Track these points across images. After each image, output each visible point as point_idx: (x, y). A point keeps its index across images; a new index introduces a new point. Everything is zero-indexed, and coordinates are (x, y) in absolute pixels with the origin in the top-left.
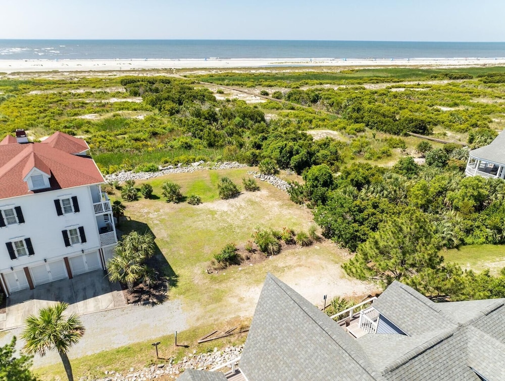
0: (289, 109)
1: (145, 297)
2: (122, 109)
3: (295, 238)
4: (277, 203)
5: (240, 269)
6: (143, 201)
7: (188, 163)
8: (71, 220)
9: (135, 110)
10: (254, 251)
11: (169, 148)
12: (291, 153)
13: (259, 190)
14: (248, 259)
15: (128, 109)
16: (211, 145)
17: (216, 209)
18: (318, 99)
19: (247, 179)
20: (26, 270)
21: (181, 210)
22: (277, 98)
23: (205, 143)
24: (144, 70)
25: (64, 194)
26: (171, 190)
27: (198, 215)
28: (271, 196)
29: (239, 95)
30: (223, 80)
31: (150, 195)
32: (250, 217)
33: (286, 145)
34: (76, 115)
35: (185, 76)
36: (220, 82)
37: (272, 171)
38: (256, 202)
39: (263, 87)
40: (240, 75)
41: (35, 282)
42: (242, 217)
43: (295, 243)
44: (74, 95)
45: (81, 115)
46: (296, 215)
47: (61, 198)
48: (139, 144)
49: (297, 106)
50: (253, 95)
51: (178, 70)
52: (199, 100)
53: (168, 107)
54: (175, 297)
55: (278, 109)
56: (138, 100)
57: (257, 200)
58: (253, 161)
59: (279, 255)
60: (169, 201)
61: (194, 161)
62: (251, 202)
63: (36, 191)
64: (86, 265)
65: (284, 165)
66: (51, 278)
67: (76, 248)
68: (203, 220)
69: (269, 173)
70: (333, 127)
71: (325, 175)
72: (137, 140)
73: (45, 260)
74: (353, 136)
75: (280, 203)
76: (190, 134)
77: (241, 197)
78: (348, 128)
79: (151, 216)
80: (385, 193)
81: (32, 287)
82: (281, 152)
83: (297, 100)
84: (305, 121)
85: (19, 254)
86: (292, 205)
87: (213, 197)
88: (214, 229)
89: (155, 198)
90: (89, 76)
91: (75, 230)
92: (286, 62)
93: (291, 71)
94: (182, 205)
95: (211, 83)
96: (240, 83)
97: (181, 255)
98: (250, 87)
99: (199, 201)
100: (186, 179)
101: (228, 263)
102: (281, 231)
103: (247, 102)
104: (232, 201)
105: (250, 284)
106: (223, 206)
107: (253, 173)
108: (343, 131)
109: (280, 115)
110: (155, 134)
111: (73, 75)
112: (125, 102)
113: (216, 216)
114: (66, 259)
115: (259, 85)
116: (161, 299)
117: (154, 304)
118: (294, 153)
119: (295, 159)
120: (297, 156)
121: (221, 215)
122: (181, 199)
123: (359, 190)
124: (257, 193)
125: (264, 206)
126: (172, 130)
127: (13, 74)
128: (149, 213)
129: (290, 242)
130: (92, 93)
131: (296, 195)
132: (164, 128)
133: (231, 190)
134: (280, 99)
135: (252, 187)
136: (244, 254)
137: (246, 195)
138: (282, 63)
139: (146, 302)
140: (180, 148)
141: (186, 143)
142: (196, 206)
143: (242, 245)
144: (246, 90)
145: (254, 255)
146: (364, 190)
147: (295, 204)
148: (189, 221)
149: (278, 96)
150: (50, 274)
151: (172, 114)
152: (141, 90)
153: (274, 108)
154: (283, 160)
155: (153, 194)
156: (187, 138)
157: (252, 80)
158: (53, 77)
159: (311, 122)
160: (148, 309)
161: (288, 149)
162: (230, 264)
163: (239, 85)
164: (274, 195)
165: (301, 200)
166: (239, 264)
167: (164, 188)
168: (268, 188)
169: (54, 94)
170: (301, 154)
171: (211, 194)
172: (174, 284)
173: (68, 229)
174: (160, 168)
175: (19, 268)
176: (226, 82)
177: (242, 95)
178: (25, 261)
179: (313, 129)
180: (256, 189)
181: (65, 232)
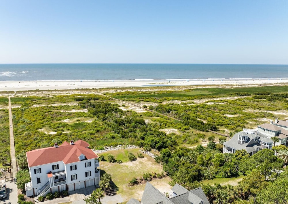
0: (157, 116)
1: (109, 193)
2: (80, 117)
3: (156, 176)
4: (151, 163)
6: (101, 162)
7: (115, 146)
8: (88, 169)
9: (86, 117)
10: (143, 180)
11: (105, 138)
12: (156, 143)
14: (141, 182)
15: (82, 117)
16: (123, 137)
17: (128, 165)
18: (170, 111)
19: (139, 153)
20: (74, 184)
21: (115, 165)
22: (151, 110)
23: (120, 135)
26: (111, 158)
27: (122, 167)
28: (148, 160)
29: (133, 108)
30: (124, 97)
32: (140, 168)
33: (154, 139)
34: (60, 120)
35: (105, 94)
36: (123, 99)
37: (149, 150)
38: (143, 163)
39: (144, 102)
40: (132, 93)
41: (76, 188)
42: (138, 168)
43: (156, 177)
44: (54, 107)
45: (62, 120)
46: (157, 167)
47: (87, 162)
48: (93, 136)
49: (160, 114)
50: (139, 108)
51: (101, 89)
52: (115, 111)
53: (102, 117)
54: (118, 194)
55: (151, 116)
56: (85, 111)
57: (143, 162)
58: (141, 145)
59: (151, 181)
60: (110, 162)
61: (117, 145)
62: (141, 163)
63: (81, 160)
64: (90, 184)
65: (153, 147)
67: (89, 177)
68: (124, 169)
69: (147, 151)
70: (175, 127)
71: (168, 152)
72: (91, 134)
73: (80, 181)
74: (184, 132)
75: (152, 163)
76: (114, 131)
77: (137, 160)
78: (182, 128)
79: (105, 167)
80: (189, 159)
81: (75, 190)
82: (152, 142)
83: (160, 112)
84: (163, 124)
85: (73, 179)
86: (156, 164)
87: (126, 160)
88: (128, 172)
89: (105, 161)
91: (89, 172)
92: (156, 83)
93: (158, 90)
94: (115, 163)
95: (118, 99)
97: (118, 181)
98: (138, 102)
99: (121, 162)
100: (116, 153)
101: (134, 184)
102: (151, 173)
103: (137, 112)
104: (133, 162)
105: (142, 190)
106: (130, 164)
107: (141, 150)
108: (180, 129)
109: (152, 120)
110: (98, 131)
111: (48, 93)
112: (80, 112)
113: (128, 168)
114: (85, 181)
115: (142, 100)
116: (115, 194)
117: (112, 195)
119: (158, 145)
121: (130, 168)
122: (115, 161)
123: (180, 158)
124: (143, 159)
125: (146, 164)
126: (105, 129)
129: (155, 177)
131: (157, 160)
132: (102, 128)
133: (133, 158)
135: (141, 157)
136: (139, 181)
137: (139, 160)
138: (154, 83)
139: (110, 195)
140: (110, 138)
141: (113, 136)
142: (120, 164)
143: (138, 178)
144: (136, 104)
145: (143, 181)
146: (182, 158)
147: (157, 163)
148: (119, 170)
149: (151, 108)
150: (80, 186)
151: (103, 120)
152: (86, 105)
153: (149, 116)
154: (153, 145)
155: (104, 159)
156: (112, 134)
157: (139, 97)
159: (166, 124)
160: (111, 197)
161: (154, 141)
163: (132, 100)
165: (159, 162)
166: (138, 184)
167: (109, 157)
168: (147, 157)
169: (45, 107)
170: (159, 143)
171: (125, 159)
172: (117, 190)
173: (87, 171)
174: (105, 148)
175: (73, 184)
176: (126, 98)
177: (134, 108)
178: (75, 181)
179: (167, 128)
180: (143, 157)
181: (86, 173)
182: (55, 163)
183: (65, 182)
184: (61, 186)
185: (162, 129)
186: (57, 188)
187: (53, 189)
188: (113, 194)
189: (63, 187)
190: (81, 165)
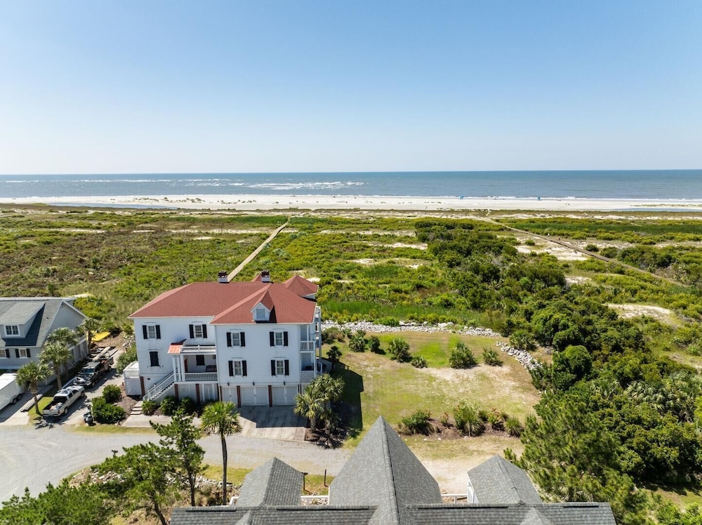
0: (616, 273)
1: (322, 439)
2: (401, 256)
3: (505, 424)
4: (513, 383)
5: (425, 440)
6: (369, 354)
7: (435, 322)
8: (280, 353)
9: (414, 258)
10: (449, 426)
11: (427, 304)
12: (556, 328)
13: (500, 366)
14: (439, 431)
15: (407, 256)
16: (475, 306)
17: (438, 376)
18: (670, 262)
19: (489, 350)
20: (238, 388)
21: (401, 370)
22: (608, 256)
23: (469, 303)
24: (452, 211)
25: (278, 328)
26: (397, 347)
27: (416, 378)
28: (510, 375)
29: (554, 249)
30: (545, 227)
31: (377, 349)
32: (470, 392)
34: (352, 258)
35: (497, 221)
36: (539, 230)
37: (525, 346)
38: (488, 378)
39: (598, 239)
40: (573, 221)
41: (244, 402)
42: (461, 391)
43: (503, 430)
44: (361, 236)
45: (356, 259)
46: (526, 401)
47: (275, 331)
48: (398, 295)
49: (630, 268)
50: (573, 250)
51: (494, 212)
52: (493, 251)
53: (448, 257)
54: (348, 447)
55: (597, 271)
56: (423, 247)
57: (492, 376)
58: (507, 330)
59: (478, 438)
60: (393, 359)
61: (443, 321)
62: (483, 377)
63: (258, 322)
64: (286, 398)
65: (544, 340)
66: (255, 402)
67: (280, 378)
68: (417, 385)
69: (521, 348)
70: (666, 303)
71: (579, 359)
72: (397, 291)
73: (254, 384)
74: (693, 319)
75: (517, 384)
76: (457, 291)
77: (475, 369)
78: (691, 307)
79: (368, 369)
80: (660, 396)
81: (239, 405)
82: (544, 324)
83: (634, 262)
84: (626, 291)
85: (236, 373)
86: (531, 390)
87: (443, 363)
88: (423, 395)
89: (382, 352)
90: (386, 216)
91: (282, 362)
92: (661, 205)
93: (661, 218)
94: (406, 365)
95: (526, 230)
96: (565, 232)
97: (375, 412)
98: (577, 239)
99: (423, 365)
100: (421, 339)
101: (415, 431)
102: (489, 411)
103: (558, 258)
104: (462, 372)
105: (426, 456)
106: (448, 374)
107: (502, 345)
108: (680, 310)
109: (594, 279)
110: (419, 287)
111: (372, 214)
112: (408, 248)
113: (433, 383)
114: (270, 387)
115: (593, 236)
116: (336, 445)
117: (327, 447)
118: (560, 327)
119: (561, 334)
120: (563, 332)
121: (440, 384)
122: (405, 358)
123: (624, 386)
124: (497, 368)
125: (495, 384)
126: (442, 284)
127: (316, 211)
128: (367, 366)
129: (498, 427)
130: (379, 236)
131: (540, 378)
132: (433, 281)
133: (463, 359)
134: (612, 257)
135: (493, 361)
136: (434, 425)
137: (483, 368)
138: (655, 206)
139: (322, 444)
140: (438, 305)
141: (447, 301)
142: (419, 370)
143: (437, 417)
144: (568, 243)
145: (448, 430)
146: (630, 388)
147: (535, 389)
148: (402, 383)
149: (610, 254)
150: (255, 398)
151: (451, 266)
152: (431, 236)
153: (591, 270)
154: (546, 334)
155: (379, 348)
156: (451, 295)
157: (586, 229)
158: (350, 216)
159: (634, 292)
160: (321, 450)
161: (552, 321)
162: (418, 433)
163: (563, 235)
164: (514, 375)
165: (544, 384)
166: (427, 435)
167: (392, 344)
168: (513, 365)
169: (342, 234)
170: (568, 330)
171: (442, 360)
172: (354, 435)
173: (276, 360)
174: (401, 323)
175: (234, 386)
176: (546, 230)
177: (558, 249)
178: (238, 380)
179: (635, 302)
180: (499, 364)
181: (273, 362)
182: (198, 321)
183: (216, 376)
184: (205, 385)
185: (616, 303)
186: (194, 388)
187: (184, 390)
188: (332, 441)
189: (211, 391)
190: (258, 335)
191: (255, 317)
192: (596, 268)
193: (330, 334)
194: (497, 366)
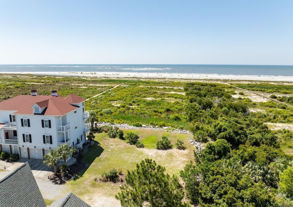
0: (281, 108)
1: (57, 179)
4: (184, 159)
5: (112, 185)
7: (162, 126)
8: (47, 131)
9: (176, 98)
11: (167, 118)
12: (220, 130)
13: (184, 150)
14: (122, 181)
15: (172, 97)
16: (191, 120)
17: (146, 152)
20: (28, 149)
21: (128, 148)
22: (281, 100)
23: (188, 118)
24: (211, 80)
27: (133, 153)
28: (186, 155)
29: (253, 96)
30: (253, 87)
31: (121, 137)
33: (218, 124)
34: (144, 97)
35: (231, 84)
36: (250, 89)
38: (173, 155)
39: (280, 93)
40: (271, 85)
41: (31, 156)
44: (156, 88)
45: (147, 97)
47: (44, 120)
50: (262, 97)
52: (218, 96)
53: (190, 97)
54: (68, 184)
55: (270, 107)
56: (184, 94)
57: (176, 155)
60: (128, 142)
61: (167, 126)
62: (170, 155)
63: (35, 114)
66: (37, 157)
67: (48, 145)
68: (131, 156)
69: (199, 141)
72: (156, 112)
73: (35, 147)
75: (186, 160)
77: (169, 151)
81: (29, 158)
82: (214, 128)
85: (27, 141)
88: (130, 162)
89: (123, 139)
90: (176, 81)
91: (48, 136)
94: (132, 146)
95: (243, 88)
96: (263, 89)
97: (97, 168)
98: (268, 93)
99: (142, 146)
100: (148, 133)
101: (109, 179)
103: (253, 101)
105: (106, 194)
106: (152, 152)
107: (190, 139)
109: (266, 111)
110: (168, 110)
111: (170, 80)
112: (176, 94)
113: (141, 156)
114: (43, 150)
115: (278, 92)
116: (62, 183)
120: (224, 133)
121: (144, 156)
122: (135, 143)
125: (174, 159)
128: (112, 145)
130: (166, 88)
134: (283, 101)
135: (182, 147)
137: (174, 150)
139: (54, 181)
140: (172, 119)
141: (177, 117)
142: (138, 149)
144: (262, 94)
148: (123, 155)
150: (37, 155)
151: (191, 102)
152: (190, 89)
153: (267, 106)
155: (123, 136)
157: (276, 89)
158: (159, 81)
159: (285, 117)
162: (111, 181)
163: (262, 91)
164: (188, 155)
165: (200, 161)
166: (115, 183)
168: (191, 150)
169: (148, 88)
172: (76, 179)
173: (46, 135)
174: (143, 125)
175: (26, 147)
176: (254, 88)
177: (255, 97)
178: (27, 144)
179: (284, 122)
180: (184, 148)
181: (44, 136)
183: (17, 141)
184: (14, 146)
185: (272, 122)
186: (9, 147)
187: (5, 148)
189: (17, 149)
190: (36, 121)
191: (34, 111)
192: (270, 105)
193: (102, 128)
194: (182, 150)
